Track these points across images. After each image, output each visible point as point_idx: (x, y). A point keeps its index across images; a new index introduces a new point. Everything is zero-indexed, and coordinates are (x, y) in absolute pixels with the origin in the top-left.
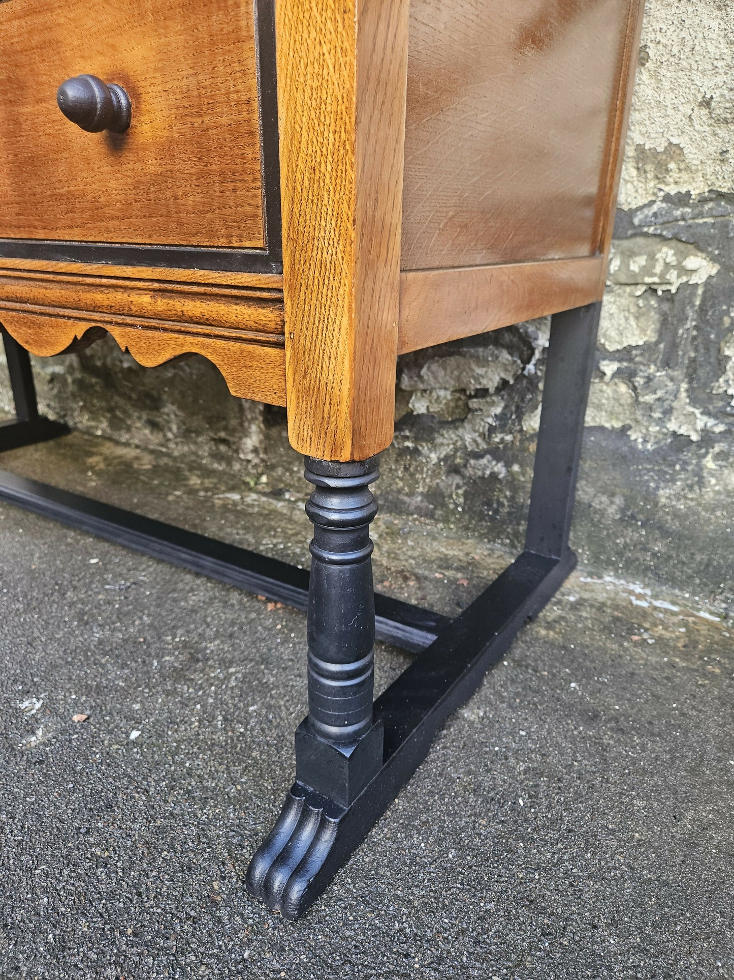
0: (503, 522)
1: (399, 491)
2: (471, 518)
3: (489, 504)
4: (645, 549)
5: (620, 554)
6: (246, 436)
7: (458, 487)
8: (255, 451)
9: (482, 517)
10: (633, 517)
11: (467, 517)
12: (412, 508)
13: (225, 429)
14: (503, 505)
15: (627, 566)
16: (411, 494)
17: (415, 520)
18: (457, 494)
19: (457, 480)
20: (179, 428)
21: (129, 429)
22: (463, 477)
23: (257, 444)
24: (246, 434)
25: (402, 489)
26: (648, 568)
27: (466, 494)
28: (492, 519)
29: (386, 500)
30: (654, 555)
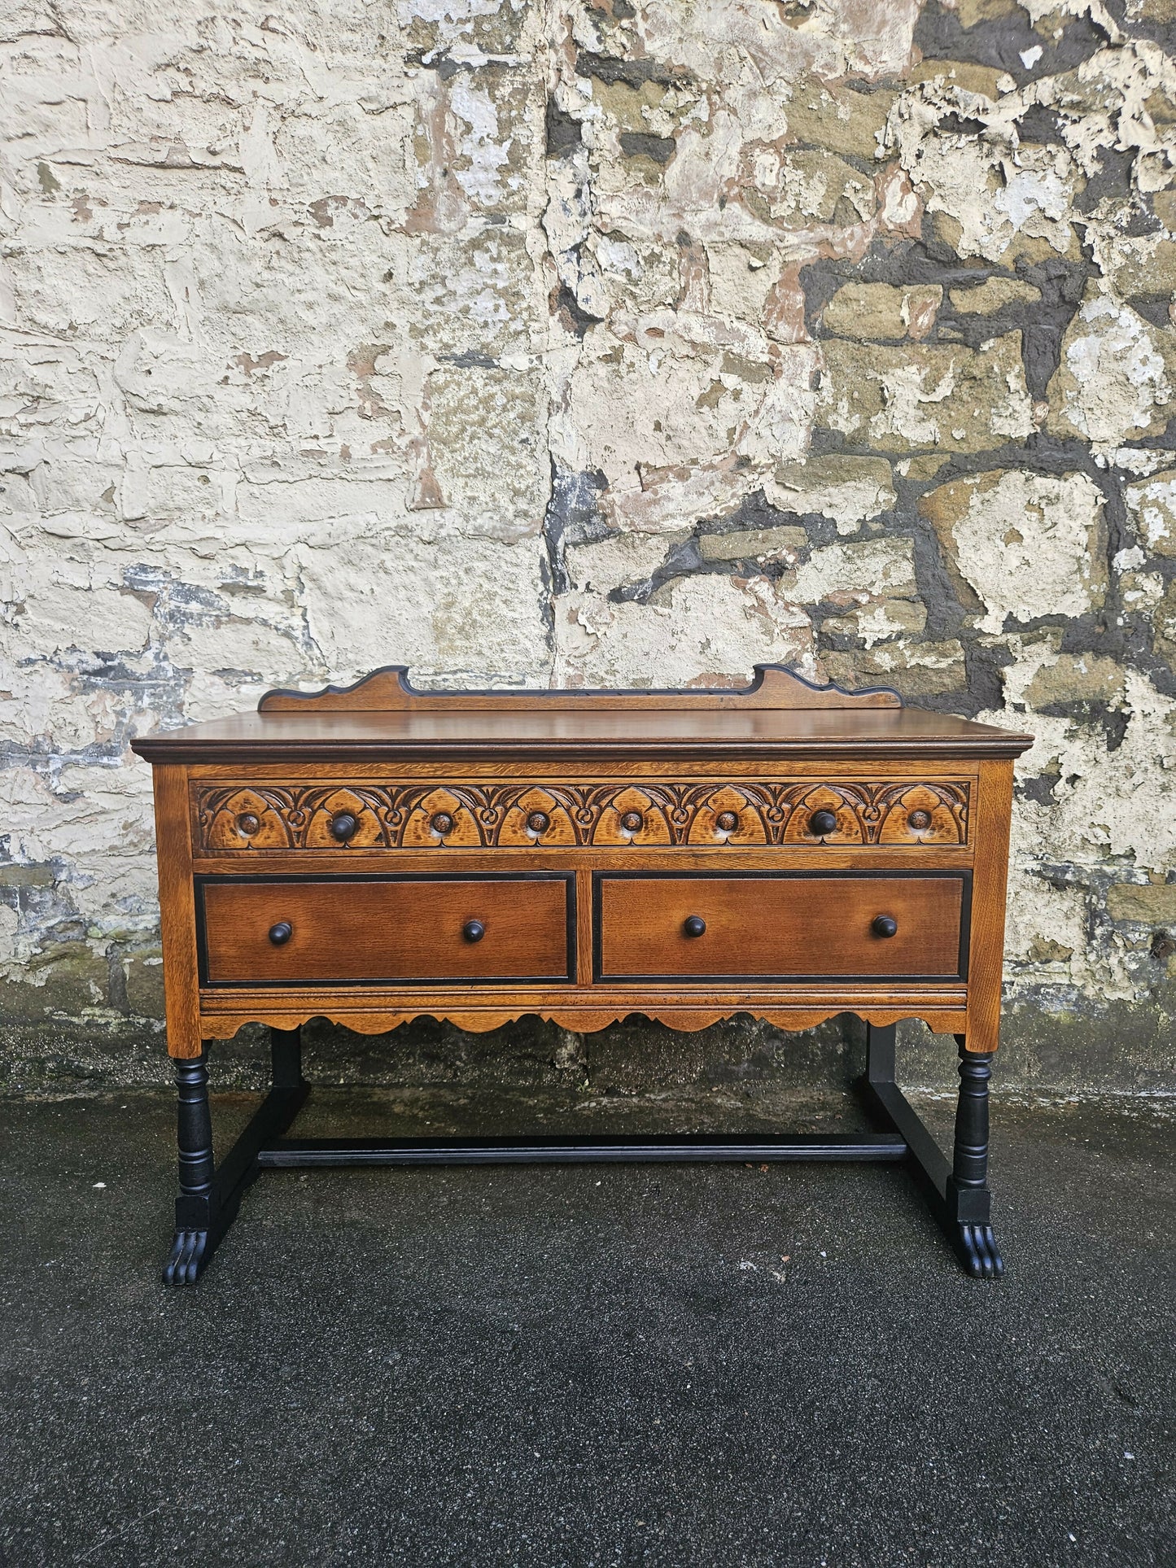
0: (820, 1067)
1: (728, 1062)
2: (793, 1070)
3: (806, 1057)
4: (920, 1062)
5: (904, 1069)
6: (561, 1047)
7: (778, 1048)
8: (571, 1058)
9: (801, 1067)
10: (909, 1042)
11: (789, 1071)
12: (741, 1074)
13: (534, 1044)
14: (817, 1055)
15: (910, 1077)
16: (738, 1063)
17: (745, 1083)
18: (778, 1055)
19: (777, 1043)
20: (468, 1056)
21: (392, 1068)
22: (782, 1040)
23: (573, 1052)
24: (561, 1044)
25: (730, 1060)
26: (923, 1074)
27: (785, 1053)
28: (810, 1067)
29: (716, 1073)
30: (926, 1064)
